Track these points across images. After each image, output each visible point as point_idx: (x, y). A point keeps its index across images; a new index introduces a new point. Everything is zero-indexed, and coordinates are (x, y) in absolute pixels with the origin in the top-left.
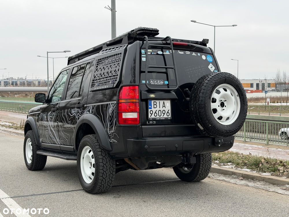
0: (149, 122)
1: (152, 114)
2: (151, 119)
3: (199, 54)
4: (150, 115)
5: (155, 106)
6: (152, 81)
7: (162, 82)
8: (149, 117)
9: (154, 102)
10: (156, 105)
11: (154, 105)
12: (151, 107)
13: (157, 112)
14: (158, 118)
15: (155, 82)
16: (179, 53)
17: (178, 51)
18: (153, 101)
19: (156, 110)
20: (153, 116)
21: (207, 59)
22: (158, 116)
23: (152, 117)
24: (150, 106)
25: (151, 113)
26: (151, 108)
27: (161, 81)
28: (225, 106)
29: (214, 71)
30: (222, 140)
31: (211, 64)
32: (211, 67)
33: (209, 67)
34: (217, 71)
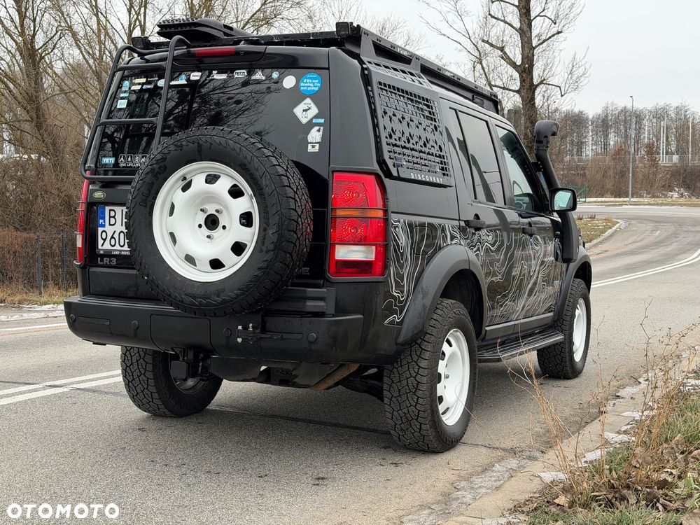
0: (102, 261)
1: (105, 240)
2: (102, 252)
3: (275, 75)
4: (100, 242)
5: (113, 221)
6: (122, 158)
7: (143, 159)
8: (100, 247)
9: (110, 210)
10: (114, 217)
11: (110, 217)
12: (104, 222)
13: (116, 236)
14: (118, 250)
15: (129, 159)
16: (216, 77)
17: (214, 72)
18: (107, 209)
19: (115, 232)
20: (107, 246)
21: (302, 84)
22: (117, 247)
23: (105, 247)
24: (101, 221)
25: (104, 237)
26: (104, 226)
27: (143, 157)
28: (224, 227)
29: (312, 119)
30: (251, 325)
31: (308, 100)
32: (304, 111)
33: (298, 111)
34: (322, 121)
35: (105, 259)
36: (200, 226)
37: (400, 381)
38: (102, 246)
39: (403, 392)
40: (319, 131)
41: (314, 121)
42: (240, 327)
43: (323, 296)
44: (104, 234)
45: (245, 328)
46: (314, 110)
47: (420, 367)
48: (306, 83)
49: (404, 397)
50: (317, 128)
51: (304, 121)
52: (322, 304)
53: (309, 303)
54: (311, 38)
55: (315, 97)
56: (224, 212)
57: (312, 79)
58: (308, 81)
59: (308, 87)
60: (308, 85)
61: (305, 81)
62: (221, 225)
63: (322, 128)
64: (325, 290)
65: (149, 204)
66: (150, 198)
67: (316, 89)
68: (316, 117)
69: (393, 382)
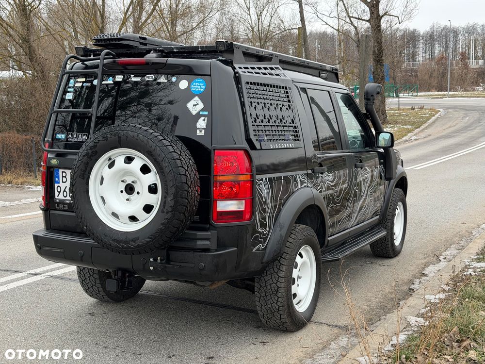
0: (58, 206)
1: (59, 192)
2: (58, 201)
3: (174, 79)
4: (57, 193)
5: (64, 180)
6: (70, 135)
7: (85, 137)
8: (56, 197)
9: (63, 172)
10: (65, 177)
11: (63, 177)
12: (59, 180)
13: (67, 190)
14: (68, 200)
15: (75, 136)
16: (133, 79)
17: (132, 76)
18: (61, 171)
19: (66, 187)
20: (61, 197)
21: (192, 86)
22: (68, 198)
23: (60, 197)
24: (57, 179)
25: (59, 190)
26: (59, 183)
27: (84, 135)
28: (138, 193)
29: (199, 112)
30: (159, 258)
31: (197, 98)
32: (194, 105)
33: (190, 105)
34: (206, 113)
35: (60, 205)
36: (122, 192)
37: (266, 286)
38: (58, 196)
39: (268, 293)
40: (204, 120)
41: (201, 113)
42: (151, 260)
43: (208, 237)
44: (59, 188)
45: (155, 260)
46: (201, 106)
47: (279, 276)
48: (195, 85)
49: (269, 297)
50: (203, 118)
51: (194, 113)
52: (207, 242)
53: (199, 242)
54: (200, 50)
55: (201, 96)
56: (138, 182)
57: (199, 82)
58: (196, 84)
59: (196, 88)
60: (197, 87)
61: (194, 84)
62: (136, 191)
63: (206, 118)
64: (210, 233)
65: (86, 177)
66: (87, 173)
67: (202, 90)
68: (202, 110)
69: (261, 286)
